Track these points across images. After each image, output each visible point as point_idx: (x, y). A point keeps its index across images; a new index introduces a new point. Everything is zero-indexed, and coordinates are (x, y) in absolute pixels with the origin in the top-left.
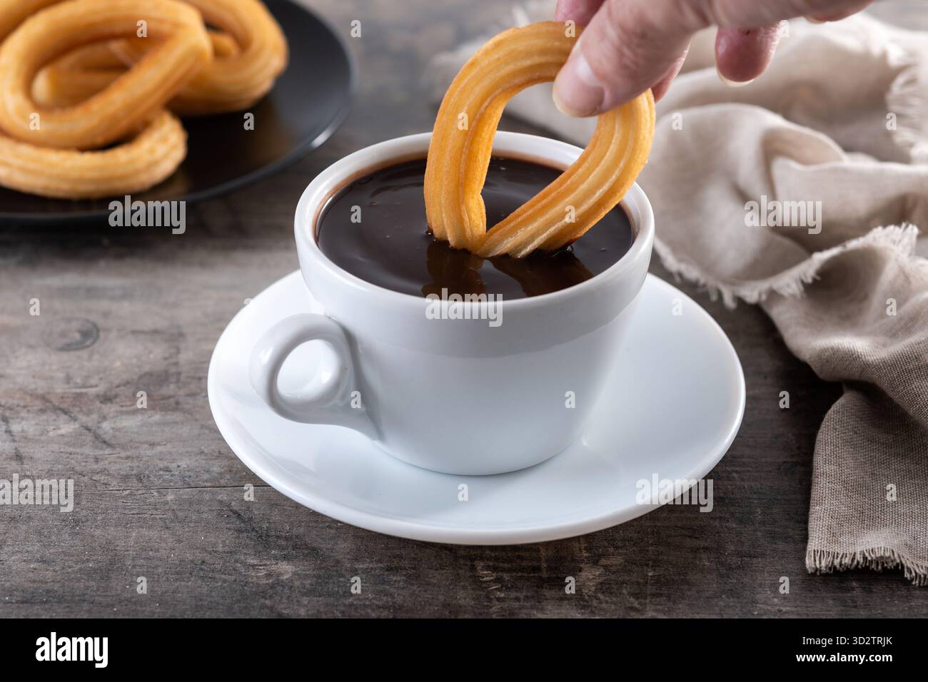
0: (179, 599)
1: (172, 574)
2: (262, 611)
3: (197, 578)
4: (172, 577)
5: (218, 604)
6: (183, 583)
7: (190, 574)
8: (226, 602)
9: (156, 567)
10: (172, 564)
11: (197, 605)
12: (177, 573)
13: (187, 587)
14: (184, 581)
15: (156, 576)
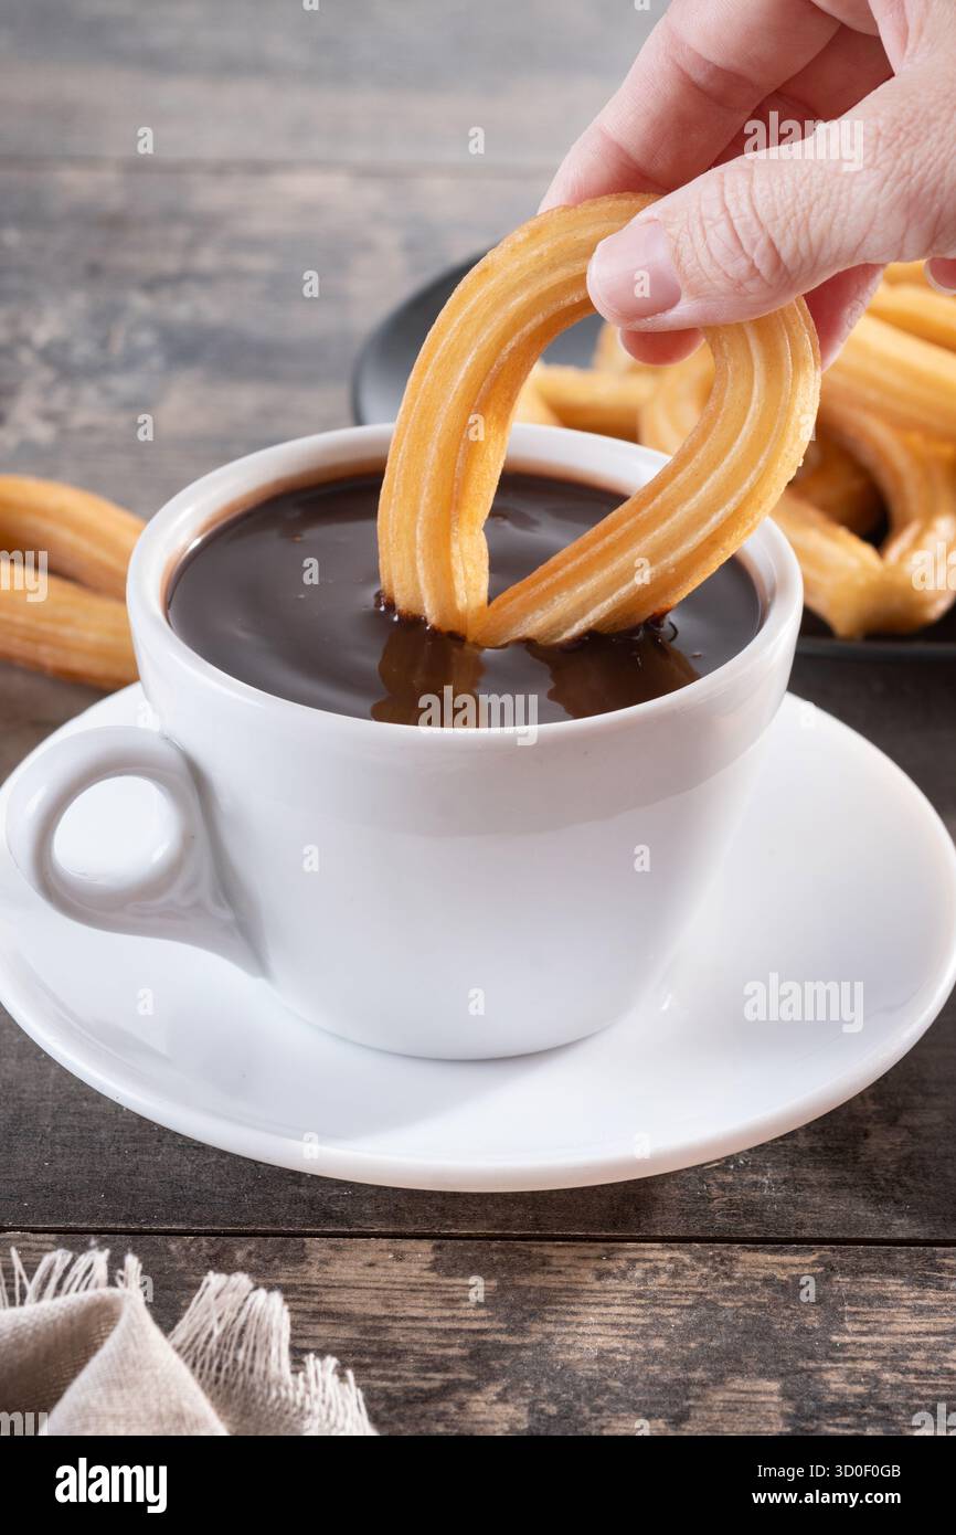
0: (141, 1187)
1: (126, 1142)
2: (294, 1207)
3: (172, 1149)
4: (126, 1146)
5: (214, 1194)
6: (146, 1158)
7: (159, 1141)
8: (228, 1190)
9: (97, 1129)
10: (125, 1123)
11: (174, 1198)
12: (135, 1140)
13: (155, 1164)
14: (149, 1154)
15: (98, 1146)
